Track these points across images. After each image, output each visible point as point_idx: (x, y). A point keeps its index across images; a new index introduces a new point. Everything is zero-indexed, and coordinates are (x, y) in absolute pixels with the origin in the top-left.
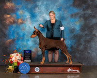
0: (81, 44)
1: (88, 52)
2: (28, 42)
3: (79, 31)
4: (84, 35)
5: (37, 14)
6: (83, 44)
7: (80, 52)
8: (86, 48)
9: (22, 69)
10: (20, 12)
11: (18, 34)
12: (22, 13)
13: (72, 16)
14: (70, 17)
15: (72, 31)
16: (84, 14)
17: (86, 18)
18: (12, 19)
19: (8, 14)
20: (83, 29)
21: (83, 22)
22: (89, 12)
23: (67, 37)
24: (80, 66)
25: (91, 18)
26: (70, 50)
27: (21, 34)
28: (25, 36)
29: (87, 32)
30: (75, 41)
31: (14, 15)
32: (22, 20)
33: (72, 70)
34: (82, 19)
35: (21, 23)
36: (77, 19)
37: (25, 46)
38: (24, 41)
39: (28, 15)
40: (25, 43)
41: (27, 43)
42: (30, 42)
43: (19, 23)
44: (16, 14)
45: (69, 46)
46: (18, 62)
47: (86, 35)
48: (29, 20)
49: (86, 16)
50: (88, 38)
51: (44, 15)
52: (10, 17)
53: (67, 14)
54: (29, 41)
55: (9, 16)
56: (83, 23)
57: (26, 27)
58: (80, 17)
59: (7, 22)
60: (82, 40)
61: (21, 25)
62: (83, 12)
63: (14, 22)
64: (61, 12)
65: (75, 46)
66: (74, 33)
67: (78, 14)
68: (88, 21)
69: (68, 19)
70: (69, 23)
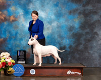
0: (81, 44)
1: (88, 53)
2: (22, 42)
3: (79, 29)
6: (83, 43)
7: (79, 53)
8: (86, 48)
10: (12, 9)
11: (10, 32)
12: (14, 9)
13: (70, 12)
14: (68, 14)
15: (71, 28)
16: (84, 10)
17: (86, 14)
18: (4, 16)
20: (83, 26)
22: (90, 7)
23: (65, 35)
24: (81, 68)
25: (91, 15)
26: (69, 50)
27: (14, 32)
28: (18, 35)
29: (87, 30)
30: (73, 40)
31: (5, 12)
32: (14, 17)
33: (73, 73)
34: (82, 15)
35: (13, 21)
36: (77, 16)
37: (18, 46)
38: (17, 40)
39: (20, 12)
40: (18, 43)
41: (20, 43)
42: (24, 41)
43: (11, 20)
44: (7, 11)
45: (67, 46)
47: (87, 33)
48: (22, 17)
49: (87, 12)
52: (1, 14)
53: (64, 11)
54: (22, 40)
56: (83, 20)
57: (18, 24)
58: (80, 13)
60: (82, 39)
61: (13, 23)
62: (83, 8)
65: (73, 46)
66: (73, 31)
67: (77, 10)
68: (88, 18)
69: (66, 16)
70: (67, 20)
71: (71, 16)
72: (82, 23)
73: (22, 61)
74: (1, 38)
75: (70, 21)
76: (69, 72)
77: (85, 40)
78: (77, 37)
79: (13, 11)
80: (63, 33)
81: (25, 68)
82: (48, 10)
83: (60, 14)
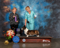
0: (51, 25)
1: (55, 30)
3: (50, 17)
4: (53, 19)
5: (24, 6)
7: (50, 30)
8: (54, 27)
9: (15, 40)
10: (13, 5)
13: (45, 7)
14: (44, 8)
15: (46, 16)
16: (53, 6)
17: (54, 9)
18: (8, 9)
19: (6, 6)
20: (52, 15)
21: (52, 11)
22: (56, 5)
23: (42, 20)
24: (51, 38)
25: (57, 9)
26: (44, 28)
30: (47, 23)
31: (9, 7)
34: (52, 9)
36: (49, 9)
45: (44, 26)
46: (12, 36)
50: (55, 21)
52: (7, 8)
53: (42, 6)
55: (6, 7)
58: (51, 8)
59: (5, 11)
63: (10, 11)
64: (39, 5)
65: (47, 26)
66: (47, 18)
67: (49, 6)
68: (55, 11)
70: (43, 12)
71: (46, 10)
73: (19, 34)
74: (7, 21)
75: (45, 13)
76: (44, 41)
77: (53, 23)
78: (49, 21)
79: (14, 6)
80: (41, 19)
81: (20, 38)
82: (33, 6)
83: (40, 8)
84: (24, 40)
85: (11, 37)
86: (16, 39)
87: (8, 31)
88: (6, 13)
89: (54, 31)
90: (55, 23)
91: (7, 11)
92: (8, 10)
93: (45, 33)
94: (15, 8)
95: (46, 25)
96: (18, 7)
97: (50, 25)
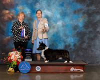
0: (85, 42)
1: (92, 51)
3: (83, 28)
4: (88, 32)
6: (87, 41)
7: (83, 51)
8: (89, 46)
9: (22, 68)
10: (19, 8)
12: (21, 8)
13: (75, 12)
14: (73, 13)
15: (75, 27)
16: (88, 10)
17: (90, 14)
18: (11, 14)
19: (7, 10)
20: (86, 26)
21: (87, 18)
22: (93, 8)
23: (70, 34)
24: (84, 65)
25: (95, 15)
26: (73, 48)
29: (91, 29)
30: (78, 38)
31: (13, 11)
36: (81, 15)
44: (15, 10)
45: (72, 44)
47: (90, 32)
49: (90, 12)
50: (92, 35)
51: (45, 11)
52: (9, 13)
53: (69, 10)
55: (7, 12)
60: (86, 37)
62: (87, 8)
63: (13, 18)
64: (63, 8)
65: (78, 44)
66: (77, 30)
67: (81, 10)
68: (92, 18)
69: (71, 15)
71: (76, 16)
72: (85, 23)
73: (29, 58)
74: (9, 36)
75: (74, 21)
76: (72, 69)
77: (89, 38)
78: (81, 35)
79: (21, 10)
80: (68, 32)
81: (31, 65)
82: (54, 10)
83: (65, 13)
84: (38, 69)
85: (15, 63)
86: (25, 67)
87: (11, 53)
88: (7, 21)
89: (90, 52)
90: (92, 39)
91: (9, 18)
92: (11, 17)
93: (74, 56)
94: (22, 12)
95: (76, 43)
96: (28, 11)
97: (83, 42)
